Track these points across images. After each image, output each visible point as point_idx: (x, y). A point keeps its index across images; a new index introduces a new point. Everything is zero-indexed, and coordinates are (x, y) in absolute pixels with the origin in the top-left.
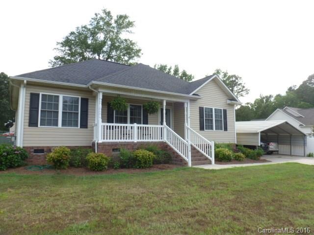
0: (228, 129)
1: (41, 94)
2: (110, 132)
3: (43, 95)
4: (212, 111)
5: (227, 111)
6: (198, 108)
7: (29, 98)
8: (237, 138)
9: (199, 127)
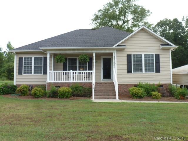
0: (161, 71)
1: (23, 57)
2: (65, 76)
3: (25, 58)
4: (141, 57)
5: (160, 55)
6: (126, 56)
7: (18, 60)
8: (173, 79)
9: (126, 70)
